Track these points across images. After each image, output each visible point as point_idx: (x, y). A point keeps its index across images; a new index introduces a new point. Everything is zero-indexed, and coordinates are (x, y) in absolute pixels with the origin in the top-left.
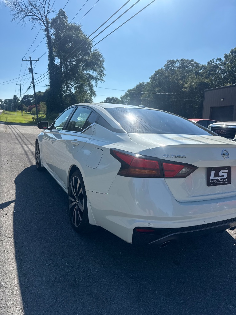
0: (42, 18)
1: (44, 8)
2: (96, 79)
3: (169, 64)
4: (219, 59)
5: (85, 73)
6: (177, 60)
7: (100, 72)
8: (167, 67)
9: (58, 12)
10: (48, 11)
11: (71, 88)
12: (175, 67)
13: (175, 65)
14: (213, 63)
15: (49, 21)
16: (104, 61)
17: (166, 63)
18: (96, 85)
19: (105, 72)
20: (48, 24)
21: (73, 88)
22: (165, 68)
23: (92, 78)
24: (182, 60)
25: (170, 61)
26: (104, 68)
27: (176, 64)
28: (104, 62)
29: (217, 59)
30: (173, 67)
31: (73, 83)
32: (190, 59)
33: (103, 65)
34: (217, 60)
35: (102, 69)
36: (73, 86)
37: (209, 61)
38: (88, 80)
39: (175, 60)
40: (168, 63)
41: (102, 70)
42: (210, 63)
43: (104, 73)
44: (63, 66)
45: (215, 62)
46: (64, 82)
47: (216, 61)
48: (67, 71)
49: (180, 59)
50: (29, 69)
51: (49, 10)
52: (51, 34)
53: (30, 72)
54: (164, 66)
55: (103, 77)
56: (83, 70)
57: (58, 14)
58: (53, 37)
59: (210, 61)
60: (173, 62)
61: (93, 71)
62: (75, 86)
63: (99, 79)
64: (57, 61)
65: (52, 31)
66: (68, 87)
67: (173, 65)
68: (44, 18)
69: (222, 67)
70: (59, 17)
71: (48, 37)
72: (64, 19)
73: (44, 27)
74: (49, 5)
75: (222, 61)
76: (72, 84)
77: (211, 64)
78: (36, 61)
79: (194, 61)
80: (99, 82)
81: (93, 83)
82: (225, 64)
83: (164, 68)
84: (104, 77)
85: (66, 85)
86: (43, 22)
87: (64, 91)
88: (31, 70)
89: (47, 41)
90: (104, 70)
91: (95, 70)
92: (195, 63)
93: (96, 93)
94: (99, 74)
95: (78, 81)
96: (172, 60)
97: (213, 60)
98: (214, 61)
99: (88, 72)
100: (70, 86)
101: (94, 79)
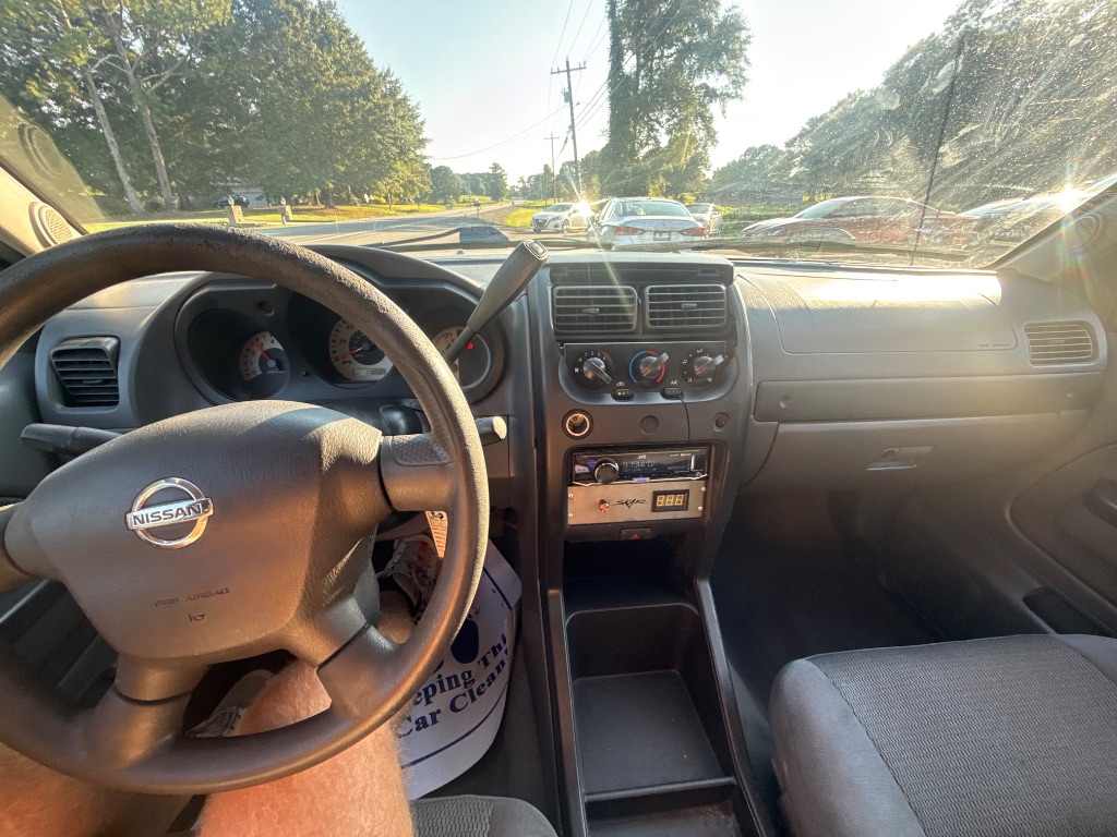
2: (724, 97)
5: (696, 83)
7: (736, 75)
11: (658, 131)
16: (751, 40)
18: (723, 112)
19: (748, 74)
21: (663, 131)
23: (711, 94)
26: (747, 62)
28: (749, 43)
31: (665, 118)
33: (746, 54)
35: (743, 64)
36: (662, 127)
38: (702, 103)
41: (742, 70)
43: (747, 77)
44: (642, 73)
46: (642, 118)
48: (651, 85)
50: (565, 94)
53: (566, 100)
55: (743, 88)
56: (691, 75)
61: (717, 76)
63: (728, 95)
64: (630, 64)
66: (652, 130)
78: (580, 68)
80: (730, 103)
81: (714, 108)
84: (746, 87)
85: (647, 124)
88: (568, 97)
90: (747, 67)
91: (722, 71)
93: (718, 137)
94: (733, 81)
95: (677, 110)
99: (704, 80)
100: (657, 126)
101: (716, 96)
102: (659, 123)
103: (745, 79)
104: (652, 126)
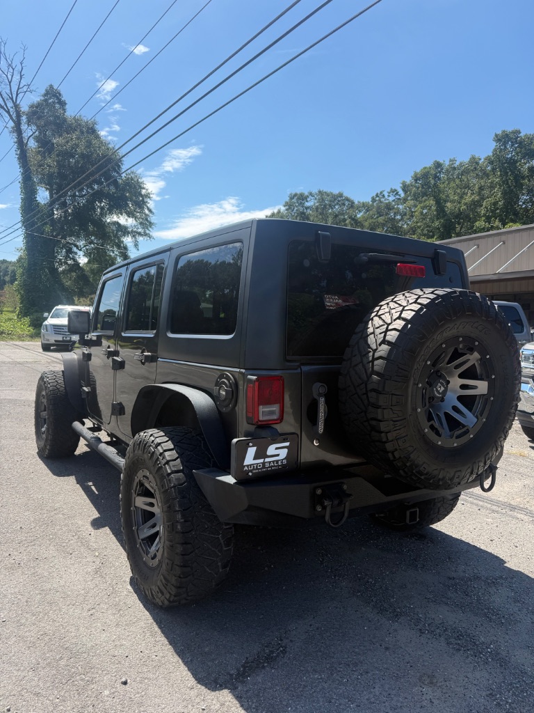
0: (6, 104)
1: (10, 83)
2: (135, 234)
3: (294, 200)
4: (393, 192)
5: (108, 221)
6: (311, 194)
7: (143, 219)
8: (290, 208)
9: (43, 92)
10: (18, 89)
11: (76, 253)
12: (307, 208)
13: (306, 203)
14: (382, 200)
15: (22, 110)
16: (151, 196)
17: (287, 199)
18: (136, 245)
19: (153, 219)
20: (19, 116)
21: (81, 253)
22: (287, 210)
23: (124, 230)
24: (320, 192)
25: (296, 195)
26: (150, 210)
27: (307, 201)
28: (149, 197)
29: (389, 191)
30: (303, 207)
31: (81, 243)
32: (336, 192)
33: (148, 205)
34: (389, 193)
35: (147, 211)
36: (80, 250)
37: (374, 195)
38: (116, 236)
39: (306, 194)
40: (291, 198)
41: (146, 215)
42: (377, 199)
43: (152, 221)
44: (56, 205)
45: (386, 197)
46: (59, 241)
47: (389, 196)
48: (65, 217)
49: (315, 191)
51: (21, 86)
52: (27, 138)
54: (284, 206)
55: (150, 229)
56: (103, 213)
57: (45, 95)
58: (32, 144)
59: (377, 196)
60: (302, 198)
61: (126, 218)
62: (87, 249)
63: (139, 234)
64: (43, 196)
65: (28, 131)
66: (69, 251)
67: (301, 203)
68: (10, 104)
69: (401, 207)
70: (46, 101)
71: (21, 144)
72: (57, 106)
73: (11, 124)
74: (21, 76)
75: (400, 195)
76: (78, 244)
77: (380, 200)
79: (345, 194)
80: (140, 239)
81: (128, 241)
82: (405, 200)
83: (283, 209)
84: (152, 228)
85: (64, 246)
86: (8, 112)
87: (60, 260)
89: (18, 152)
90: (151, 215)
91: (130, 214)
92: (348, 199)
94: (141, 223)
95: (93, 238)
96: (298, 193)
97: (381, 193)
98: (384, 196)
99: (115, 218)
100: (75, 249)
101: (128, 233)
102: (77, 247)
103: (150, 223)
104: (71, 249)
